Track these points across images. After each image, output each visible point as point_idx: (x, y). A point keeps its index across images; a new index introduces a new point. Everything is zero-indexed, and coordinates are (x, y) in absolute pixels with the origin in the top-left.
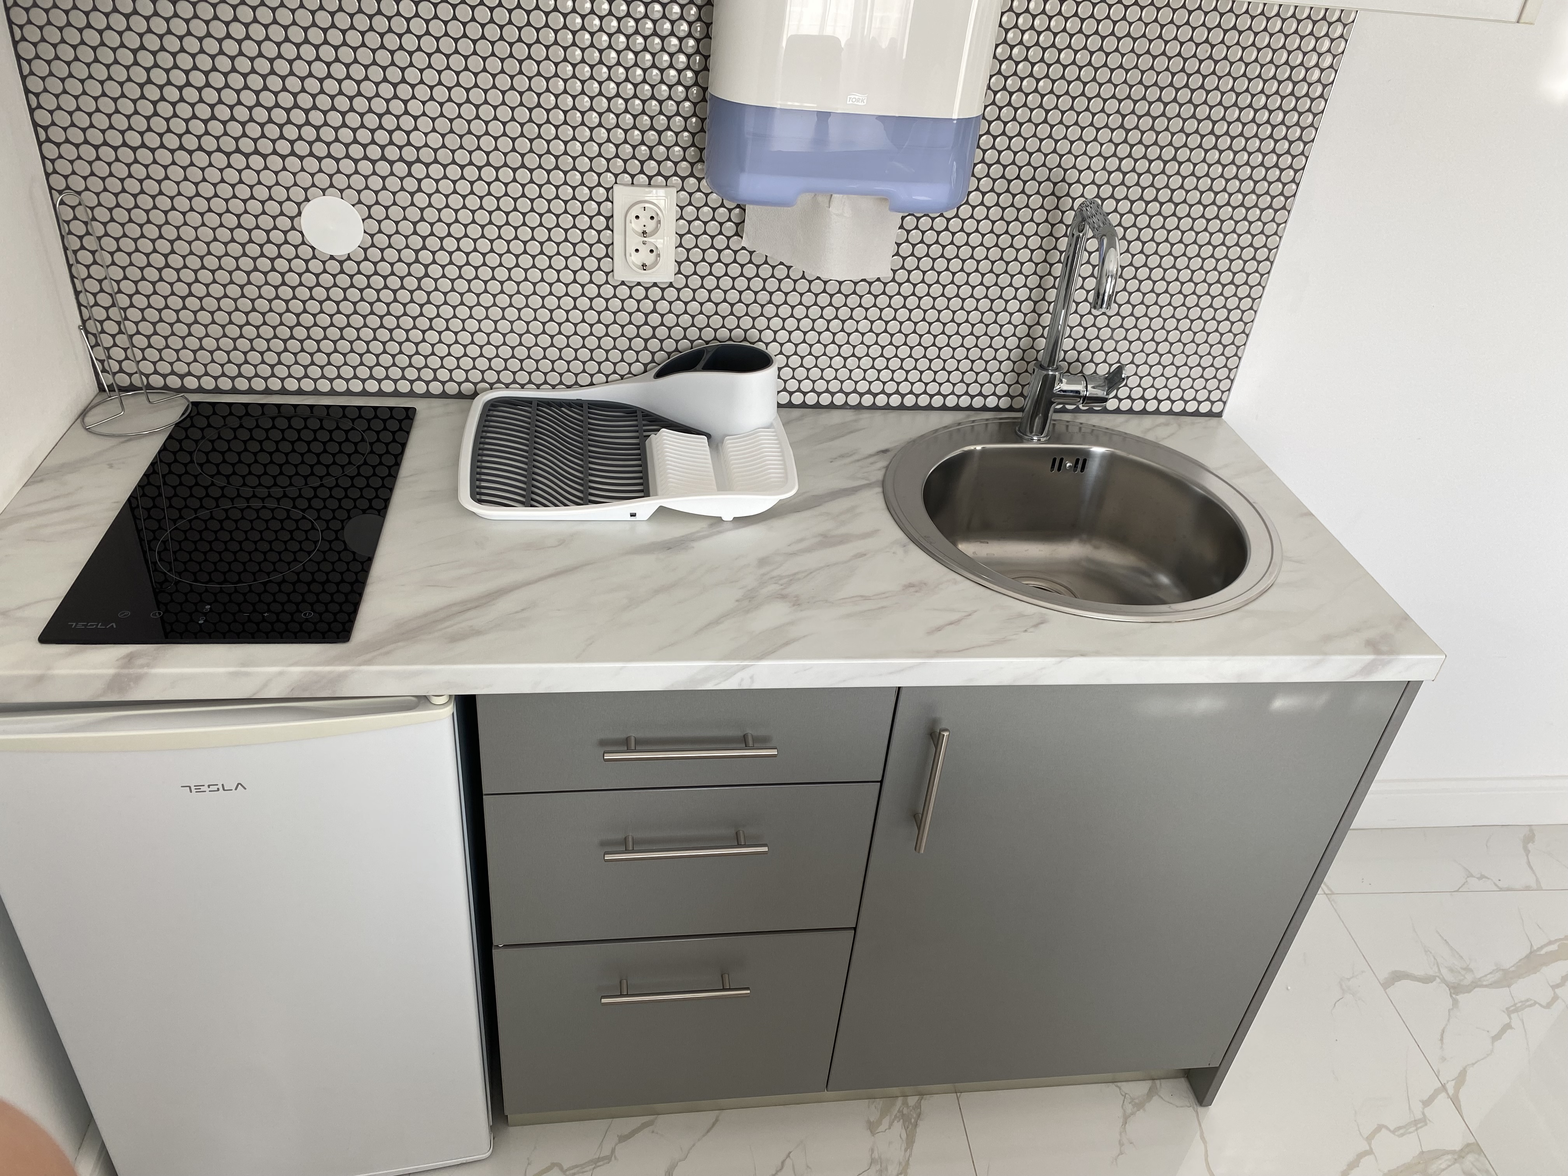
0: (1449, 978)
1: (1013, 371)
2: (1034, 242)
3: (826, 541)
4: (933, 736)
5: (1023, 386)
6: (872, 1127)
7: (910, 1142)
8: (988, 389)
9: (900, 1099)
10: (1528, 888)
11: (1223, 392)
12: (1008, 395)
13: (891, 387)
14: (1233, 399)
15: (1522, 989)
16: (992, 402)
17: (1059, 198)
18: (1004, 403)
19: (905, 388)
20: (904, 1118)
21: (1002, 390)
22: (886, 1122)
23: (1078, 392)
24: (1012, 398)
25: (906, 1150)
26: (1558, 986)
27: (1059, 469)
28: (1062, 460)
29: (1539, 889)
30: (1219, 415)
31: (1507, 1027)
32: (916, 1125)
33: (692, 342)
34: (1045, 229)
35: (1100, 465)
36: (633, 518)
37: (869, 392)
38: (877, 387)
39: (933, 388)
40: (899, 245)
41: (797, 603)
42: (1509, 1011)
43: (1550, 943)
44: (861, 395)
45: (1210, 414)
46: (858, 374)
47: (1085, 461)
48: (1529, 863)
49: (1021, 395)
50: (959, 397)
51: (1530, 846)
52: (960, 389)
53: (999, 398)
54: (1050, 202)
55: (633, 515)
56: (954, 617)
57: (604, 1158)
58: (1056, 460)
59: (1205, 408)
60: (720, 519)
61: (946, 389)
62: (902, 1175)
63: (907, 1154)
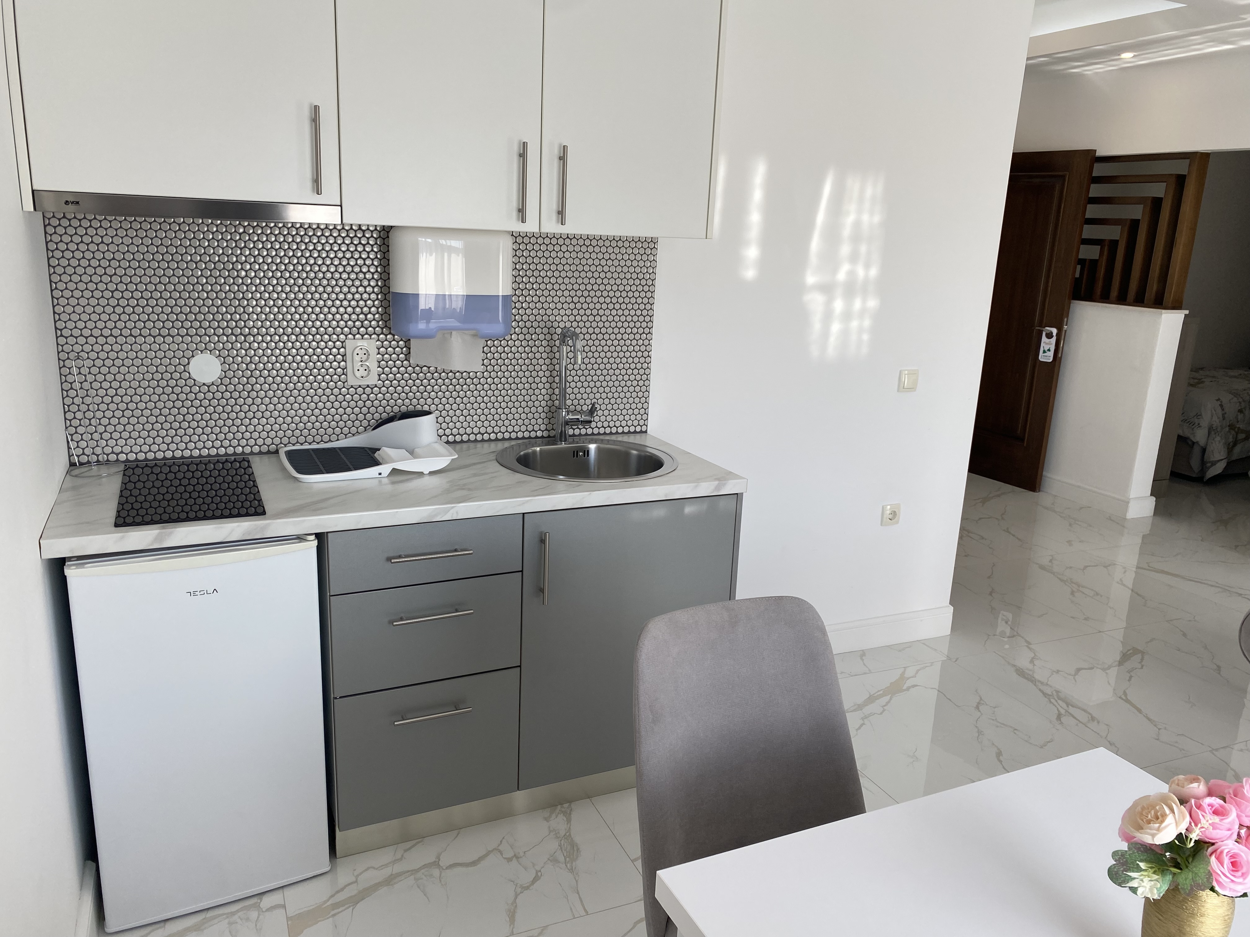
1: (546, 417)
2: (545, 355)
3: (475, 475)
4: (543, 541)
5: (553, 425)
6: (547, 819)
7: (569, 821)
8: (536, 427)
9: (559, 807)
10: (865, 673)
11: (645, 421)
12: (546, 430)
13: (490, 430)
14: (650, 423)
15: (867, 710)
16: (539, 434)
17: (552, 335)
18: (545, 434)
19: (497, 429)
20: (564, 813)
21: (543, 427)
22: (554, 816)
23: (578, 419)
24: (549, 431)
25: (567, 824)
26: (885, 706)
27: (577, 457)
28: (577, 452)
29: (870, 672)
30: (646, 432)
31: (863, 724)
32: (570, 814)
33: (388, 414)
34: (548, 349)
35: (595, 453)
36: (380, 476)
37: (479, 433)
38: (483, 430)
39: (510, 429)
40: (483, 360)
41: (469, 489)
42: (863, 719)
43: (879, 691)
44: (476, 435)
45: (641, 432)
46: (472, 424)
47: (588, 451)
48: (864, 664)
49: (553, 429)
50: (523, 432)
51: (864, 658)
52: (523, 428)
53: (543, 431)
54: (548, 337)
55: (380, 474)
56: (541, 487)
57: (398, 860)
58: (575, 453)
59: (638, 429)
60: (422, 473)
61: (517, 428)
62: (568, 834)
63: (569, 826)
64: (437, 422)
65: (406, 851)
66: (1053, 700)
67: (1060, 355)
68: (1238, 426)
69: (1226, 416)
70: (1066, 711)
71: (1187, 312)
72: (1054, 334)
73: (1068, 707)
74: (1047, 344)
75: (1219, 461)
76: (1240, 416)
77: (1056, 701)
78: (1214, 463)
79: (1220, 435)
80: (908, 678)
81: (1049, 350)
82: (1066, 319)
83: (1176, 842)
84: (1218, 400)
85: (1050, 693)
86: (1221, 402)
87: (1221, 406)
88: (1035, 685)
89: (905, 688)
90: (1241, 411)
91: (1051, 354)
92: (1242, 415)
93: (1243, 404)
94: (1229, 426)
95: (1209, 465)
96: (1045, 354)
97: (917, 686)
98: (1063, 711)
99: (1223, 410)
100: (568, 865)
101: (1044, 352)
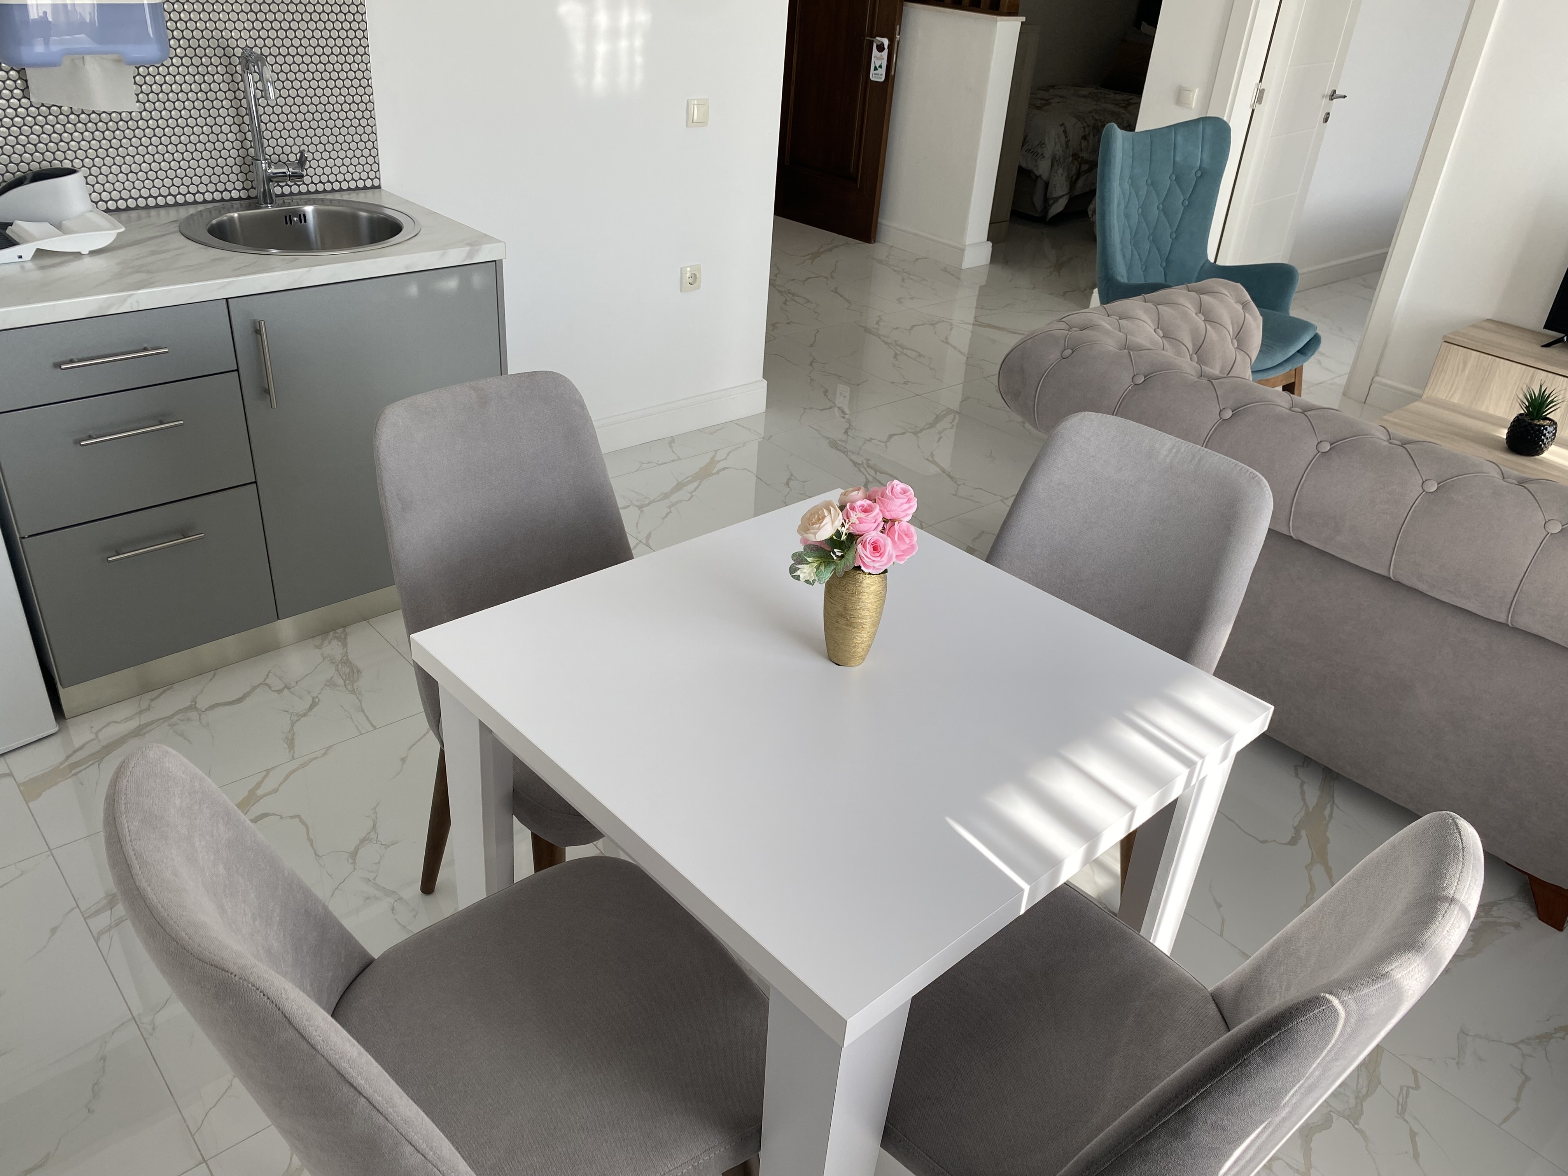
0: (637, 503)
1: (241, 172)
2: (224, 87)
3: (153, 253)
4: (258, 332)
5: (252, 182)
6: (318, 647)
7: (345, 645)
8: (230, 186)
9: (332, 633)
10: (673, 461)
11: (375, 172)
12: (244, 188)
13: (165, 191)
14: (383, 174)
15: (674, 498)
16: (235, 194)
17: (230, 58)
18: (244, 194)
19: (174, 191)
20: (339, 639)
21: (239, 185)
22: (326, 642)
23: (285, 173)
24: (247, 190)
25: (343, 648)
26: (693, 492)
27: (291, 223)
28: (290, 216)
29: (679, 459)
30: (379, 187)
31: (670, 512)
32: (345, 638)
33: (13, 174)
34: (227, 78)
35: (314, 217)
36: (20, 260)
37: (151, 196)
38: (155, 192)
39: (193, 189)
40: (137, 95)
41: (149, 272)
42: (669, 507)
43: (688, 478)
44: (146, 198)
45: (373, 187)
46: (138, 184)
47: (304, 215)
48: (673, 452)
49: (252, 187)
50: (212, 193)
51: (673, 444)
52: (211, 187)
53: (239, 191)
54: (225, 61)
55: (20, 257)
56: (247, 264)
57: (144, 710)
58: (288, 218)
59: (369, 183)
60: (79, 253)
61: (202, 188)
62: (345, 658)
63: (345, 649)
64: (87, 183)
65: (152, 700)
66: (862, 469)
67: (893, 73)
68: (1081, 155)
69: (1069, 143)
70: (874, 478)
71: (1023, 19)
72: (886, 46)
73: (876, 474)
74: (878, 58)
75: (1060, 197)
76: (1084, 144)
77: (865, 469)
78: (1056, 200)
79: (1063, 166)
80: (719, 461)
81: (880, 67)
82: (898, 27)
83: (834, 537)
84: (1062, 125)
85: (860, 462)
86: (1065, 127)
87: (1065, 132)
88: (847, 456)
89: (715, 471)
90: (1084, 138)
91: (883, 71)
92: (1086, 142)
93: (1087, 129)
94: (1072, 156)
95: (1051, 202)
96: (876, 72)
97: (727, 468)
98: (870, 479)
99: (1066, 137)
100: (349, 687)
101: (876, 69)
